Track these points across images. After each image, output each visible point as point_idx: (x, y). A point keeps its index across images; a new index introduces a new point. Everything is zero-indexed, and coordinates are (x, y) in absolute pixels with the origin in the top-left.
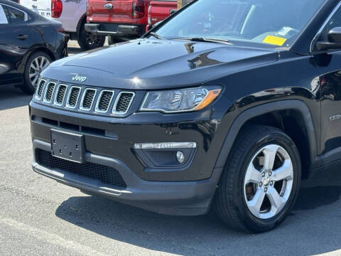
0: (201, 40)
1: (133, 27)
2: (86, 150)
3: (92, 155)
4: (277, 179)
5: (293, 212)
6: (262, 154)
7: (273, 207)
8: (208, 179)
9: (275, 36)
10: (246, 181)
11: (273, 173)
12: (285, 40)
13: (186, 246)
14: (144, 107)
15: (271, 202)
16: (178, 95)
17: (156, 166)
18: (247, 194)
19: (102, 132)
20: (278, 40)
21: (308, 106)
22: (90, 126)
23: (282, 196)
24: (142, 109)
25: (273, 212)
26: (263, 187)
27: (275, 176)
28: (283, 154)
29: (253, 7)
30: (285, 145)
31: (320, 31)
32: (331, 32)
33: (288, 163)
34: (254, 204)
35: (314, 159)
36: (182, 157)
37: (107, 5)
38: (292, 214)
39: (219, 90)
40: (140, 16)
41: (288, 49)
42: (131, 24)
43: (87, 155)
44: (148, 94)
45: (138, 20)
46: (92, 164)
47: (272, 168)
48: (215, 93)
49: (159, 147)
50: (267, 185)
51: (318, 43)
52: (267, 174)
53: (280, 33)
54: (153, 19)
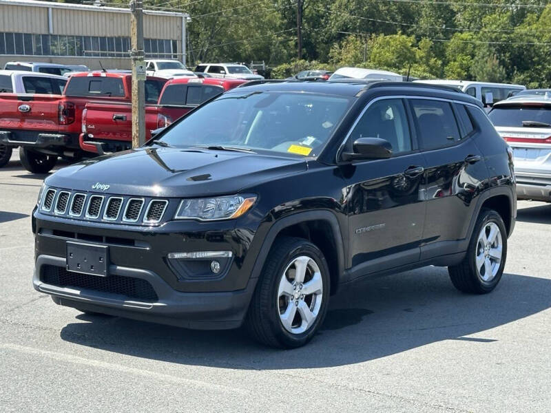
0: (221, 149)
1: (59, 136)
2: (111, 263)
3: (118, 268)
4: (308, 293)
5: (320, 332)
6: (293, 267)
7: (304, 322)
8: (244, 289)
9: (299, 145)
10: (280, 294)
11: (304, 286)
12: (311, 150)
13: (220, 361)
14: (178, 216)
15: (303, 316)
16: (212, 203)
17: (190, 276)
18: (280, 308)
19: (131, 242)
20: (303, 149)
21: (337, 218)
22: (118, 236)
23: (312, 310)
24: (176, 217)
25: (304, 327)
26: (294, 300)
27: (306, 289)
28: (313, 267)
29: (260, 113)
30: (315, 256)
31: (344, 143)
32: (356, 142)
33: (318, 276)
34: (287, 318)
35: (343, 273)
36: (218, 267)
37: (22, 107)
38: (319, 334)
39: (255, 198)
40: (69, 122)
41: (315, 159)
42: (56, 132)
43: (112, 267)
44: (182, 201)
45: (67, 127)
46: (120, 277)
47: (303, 281)
48: (250, 201)
49: (194, 257)
50: (298, 298)
51: (344, 153)
52: (298, 287)
53: (304, 143)
54: (89, 126)
